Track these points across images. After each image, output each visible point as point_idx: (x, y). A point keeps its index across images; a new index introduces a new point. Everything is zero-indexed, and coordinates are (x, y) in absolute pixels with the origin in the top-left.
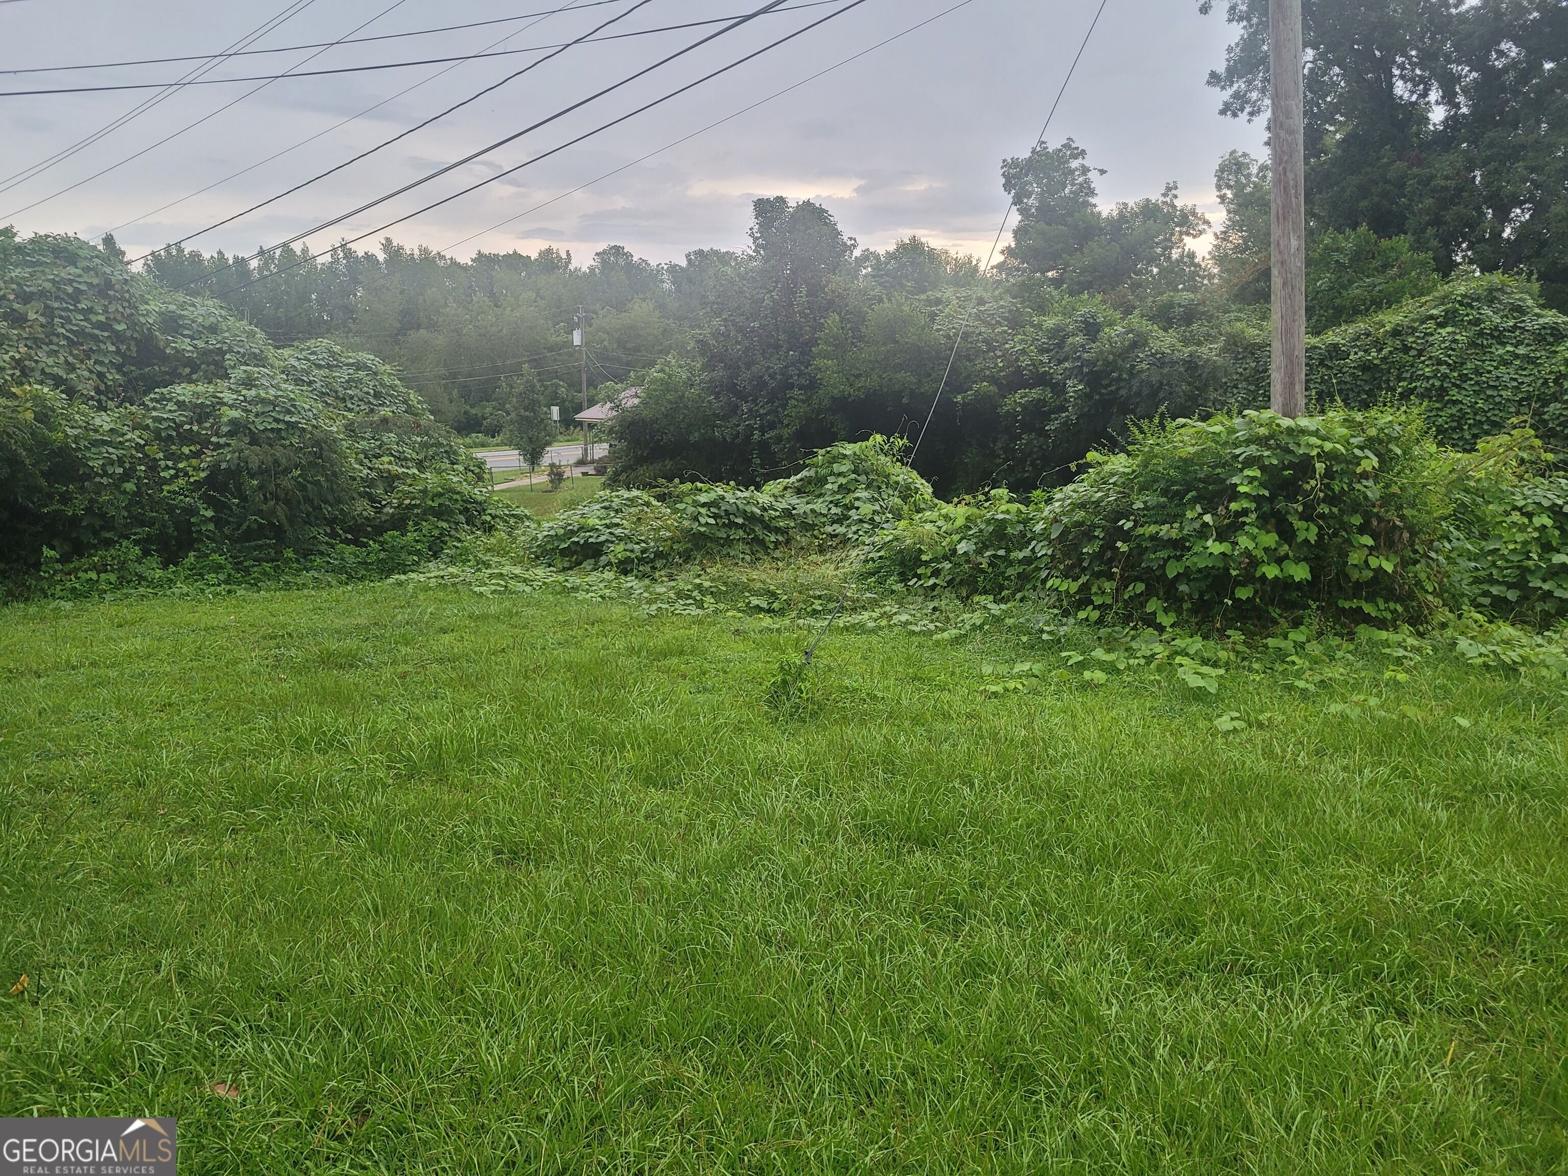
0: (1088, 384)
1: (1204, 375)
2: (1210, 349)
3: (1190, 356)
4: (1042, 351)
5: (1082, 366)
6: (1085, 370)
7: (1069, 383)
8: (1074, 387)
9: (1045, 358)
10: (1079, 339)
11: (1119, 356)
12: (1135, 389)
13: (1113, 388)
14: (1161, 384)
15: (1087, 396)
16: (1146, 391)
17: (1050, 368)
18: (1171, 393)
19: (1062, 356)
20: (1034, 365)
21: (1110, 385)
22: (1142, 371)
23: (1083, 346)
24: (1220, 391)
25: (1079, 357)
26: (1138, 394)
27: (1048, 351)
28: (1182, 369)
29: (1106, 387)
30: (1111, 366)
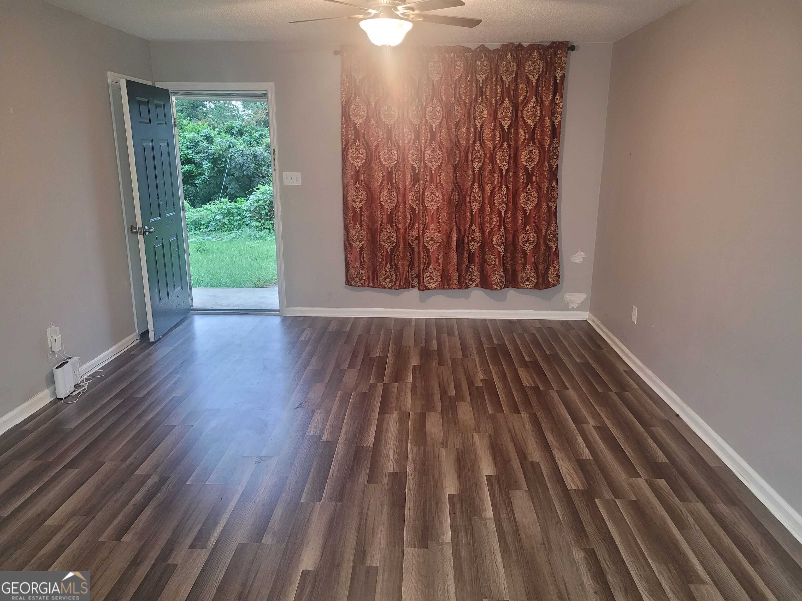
0: (212, 163)
1: (260, 160)
2: (259, 149)
3: (254, 152)
4: (188, 148)
5: (208, 156)
6: (210, 157)
7: (204, 163)
8: (206, 165)
9: (190, 151)
10: (205, 144)
11: (224, 151)
12: (233, 165)
13: (223, 165)
14: (244, 163)
15: (213, 169)
16: (238, 166)
17: (193, 156)
18: (248, 167)
19: (197, 150)
20: (185, 154)
21: (221, 164)
22: (235, 158)
23: (207, 147)
24: (266, 166)
25: (207, 152)
26: (235, 167)
27: (190, 148)
28: (251, 157)
29: (220, 164)
30: (221, 156)
